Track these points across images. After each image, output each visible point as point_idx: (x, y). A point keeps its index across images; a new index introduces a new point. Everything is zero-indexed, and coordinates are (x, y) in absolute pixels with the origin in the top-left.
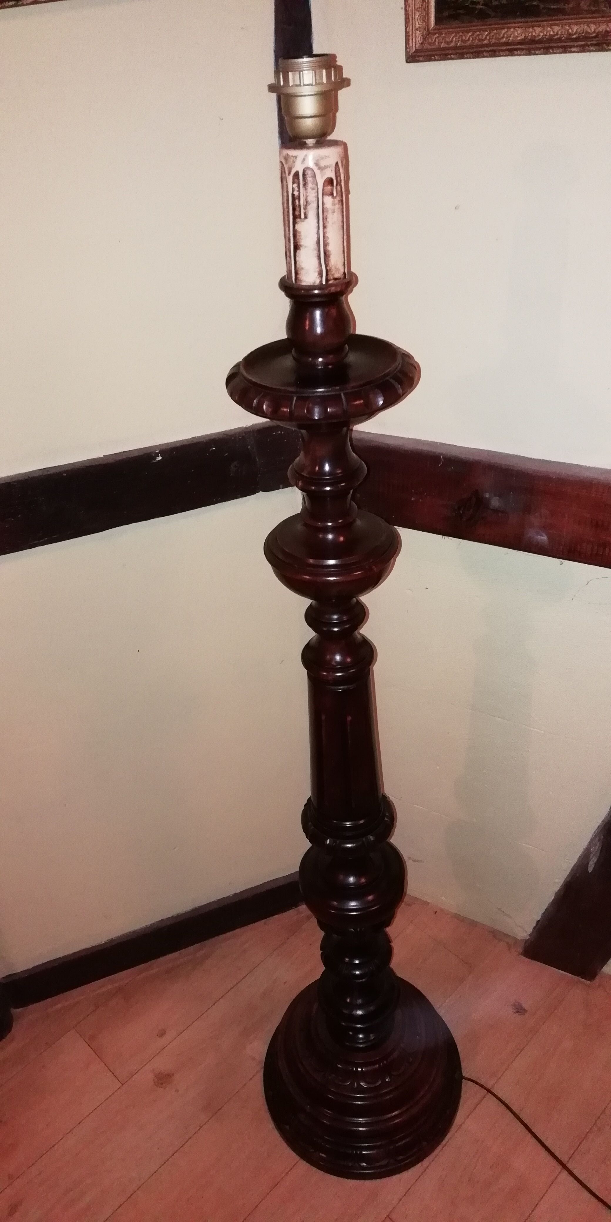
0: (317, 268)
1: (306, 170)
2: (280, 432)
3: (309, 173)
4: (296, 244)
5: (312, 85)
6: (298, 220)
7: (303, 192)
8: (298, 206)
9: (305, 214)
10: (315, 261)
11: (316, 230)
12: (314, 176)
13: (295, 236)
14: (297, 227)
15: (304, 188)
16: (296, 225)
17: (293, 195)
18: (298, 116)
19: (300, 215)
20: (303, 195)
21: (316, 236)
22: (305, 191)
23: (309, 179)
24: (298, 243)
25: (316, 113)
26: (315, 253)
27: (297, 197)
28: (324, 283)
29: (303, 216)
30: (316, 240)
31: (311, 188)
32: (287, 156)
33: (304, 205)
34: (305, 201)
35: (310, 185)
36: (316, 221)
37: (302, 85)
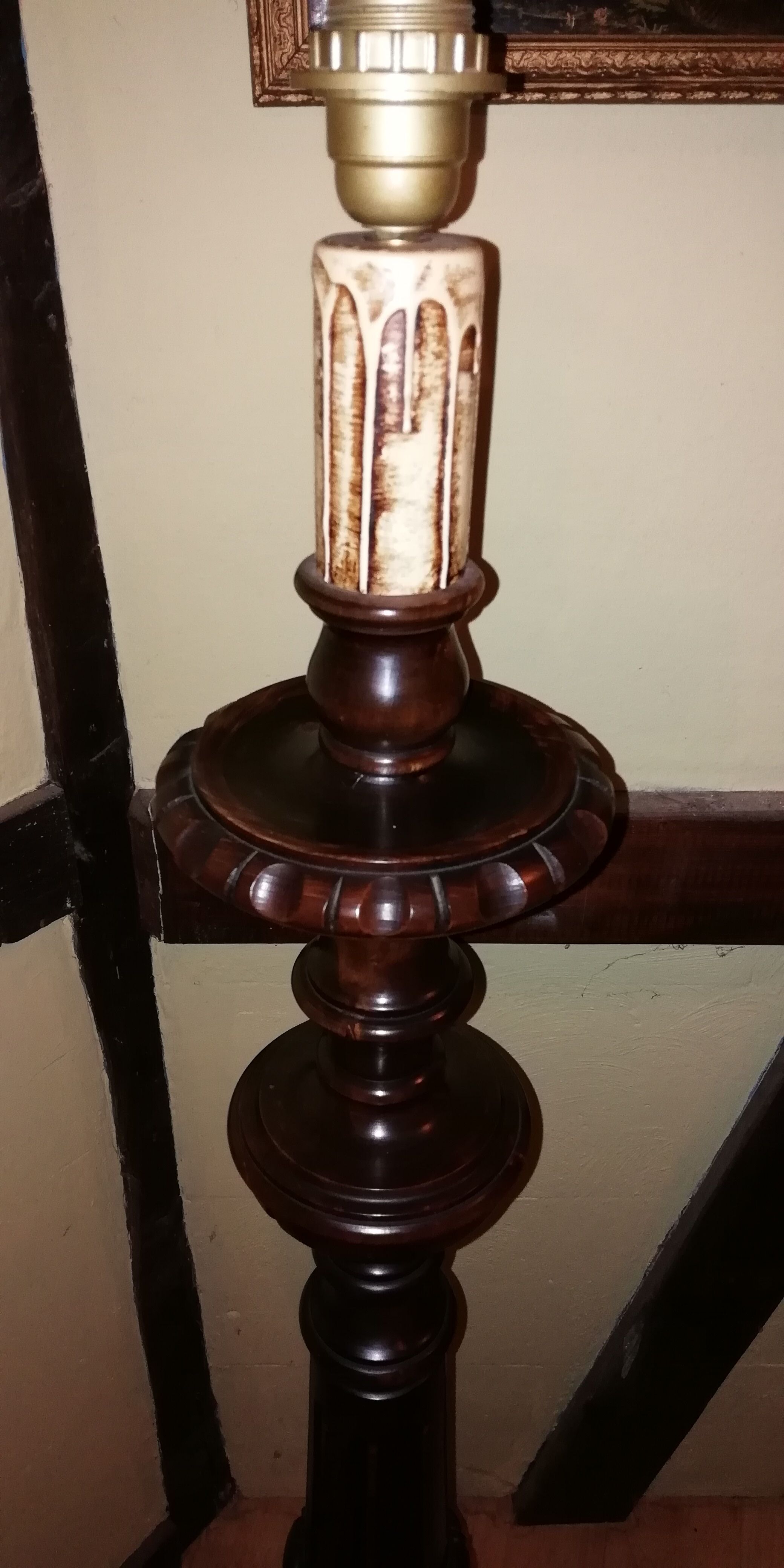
0: (431, 552)
1: (424, 306)
2: (29, 824)
3: (431, 314)
4: (378, 497)
5: (421, 71)
6: (390, 437)
7: (413, 365)
8: (394, 400)
9: (414, 421)
10: (427, 535)
11: (436, 460)
12: (442, 323)
13: (376, 477)
14: (386, 454)
15: (417, 355)
16: (385, 451)
17: (380, 373)
18: (370, 159)
19: (399, 425)
20: (413, 373)
21: (435, 474)
22: (418, 363)
23: (431, 329)
24: (387, 496)
25: (422, 157)
26: (431, 516)
27: (395, 379)
28: (443, 585)
29: (407, 426)
30: (434, 483)
31: (434, 353)
32: (366, 270)
33: (412, 398)
34: (417, 388)
35: (432, 345)
36: (438, 437)
37: (397, 68)
